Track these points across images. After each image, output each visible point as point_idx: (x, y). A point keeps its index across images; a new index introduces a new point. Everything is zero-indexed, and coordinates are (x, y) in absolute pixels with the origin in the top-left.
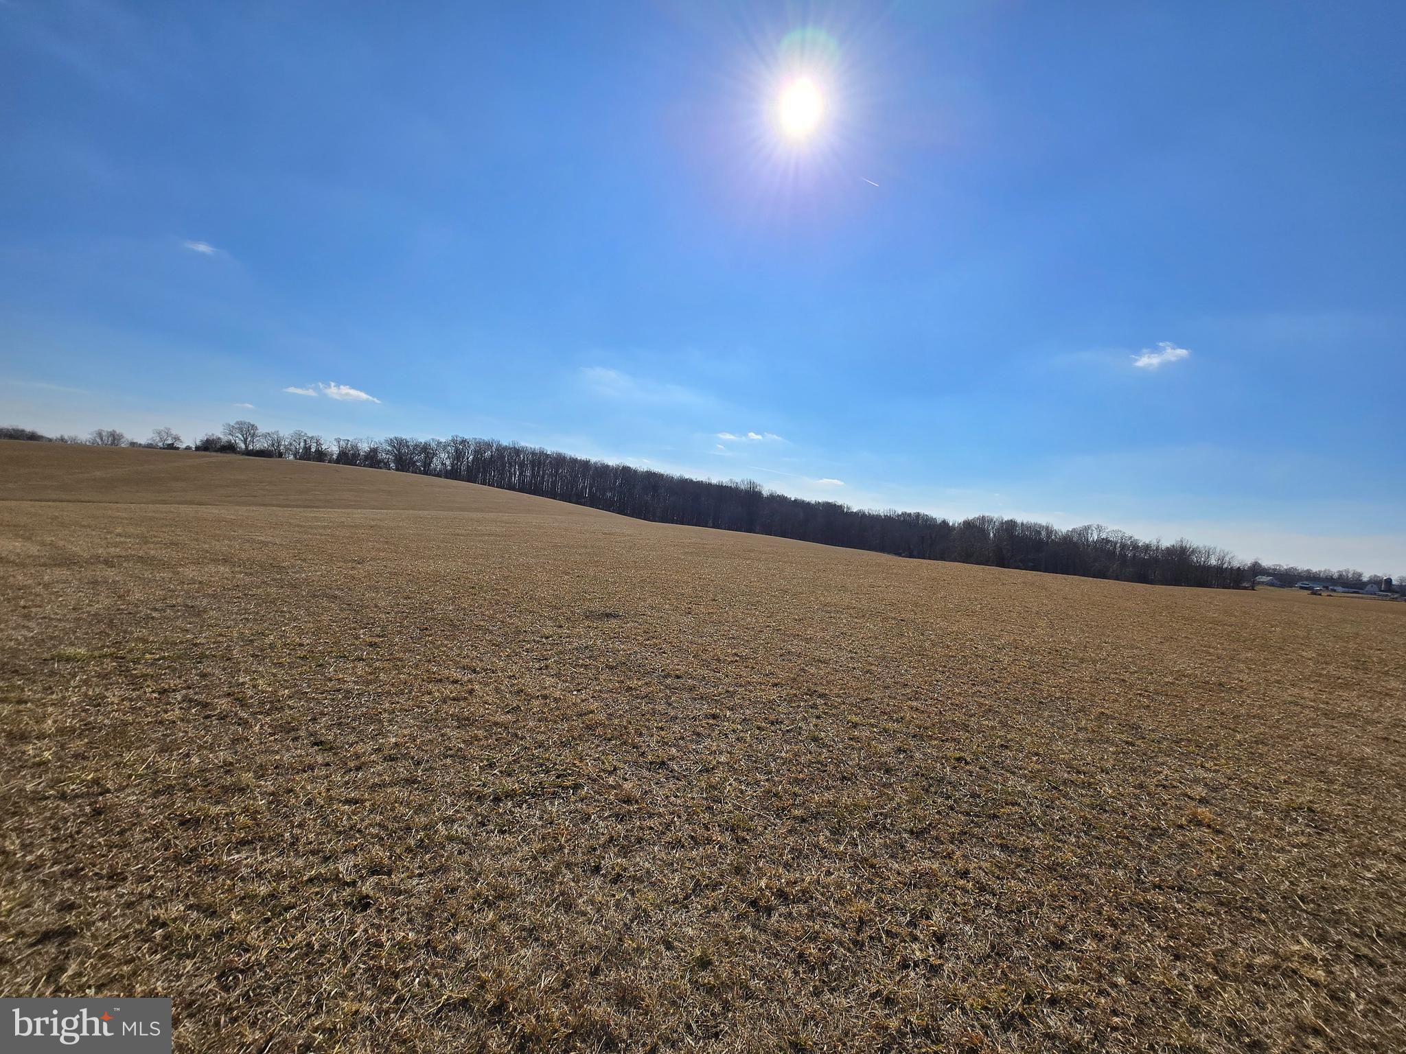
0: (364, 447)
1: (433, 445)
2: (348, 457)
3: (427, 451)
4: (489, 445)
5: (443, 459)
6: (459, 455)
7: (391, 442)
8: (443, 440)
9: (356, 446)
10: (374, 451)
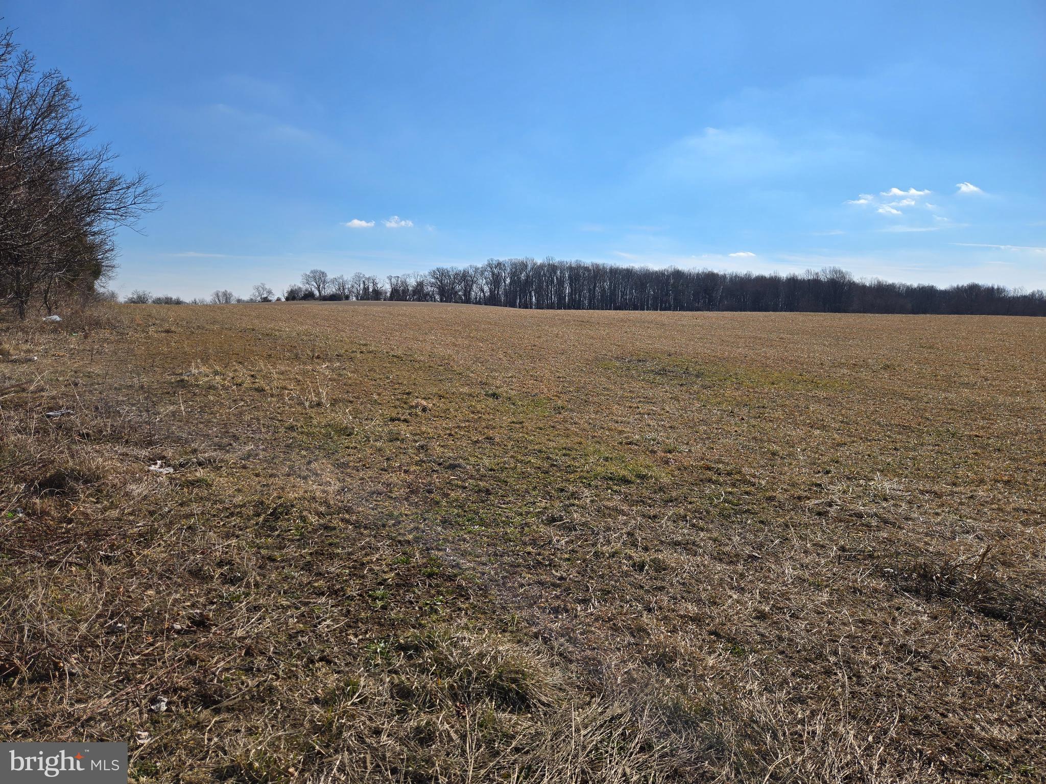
0: (412, 282)
1: (471, 272)
2: (399, 294)
3: (465, 278)
4: (524, 266)
5: (482, 287)
6: (496, 281)
7: (433, 274)
8: (480, 265)
9: (405, 282)
10: (420, 284)
